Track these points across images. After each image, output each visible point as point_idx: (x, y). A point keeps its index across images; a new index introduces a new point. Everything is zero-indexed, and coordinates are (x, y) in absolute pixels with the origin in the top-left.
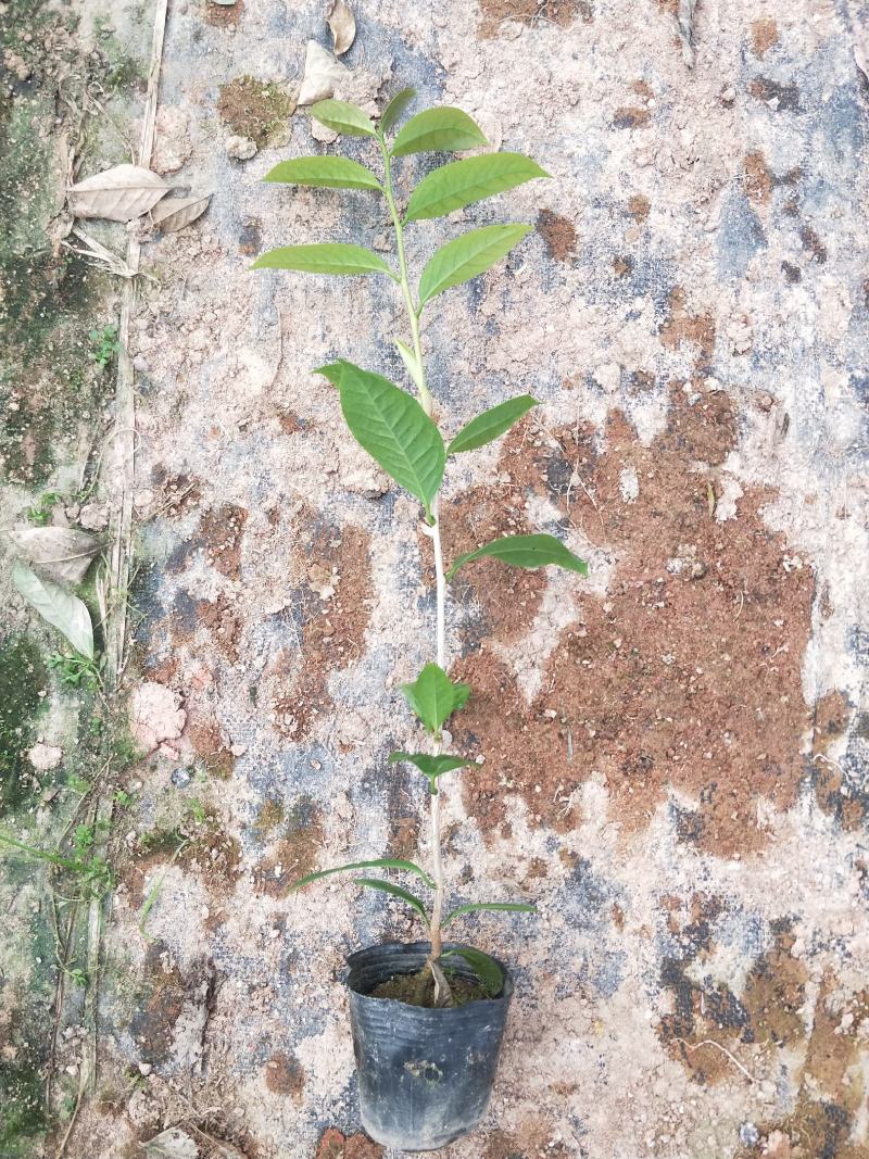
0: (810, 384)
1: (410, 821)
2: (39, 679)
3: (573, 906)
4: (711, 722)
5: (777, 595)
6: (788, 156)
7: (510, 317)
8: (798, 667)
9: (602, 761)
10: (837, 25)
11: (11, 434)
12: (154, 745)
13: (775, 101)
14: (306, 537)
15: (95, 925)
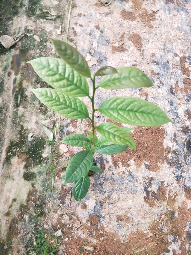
0: (162, 102)
1: (104, 165)
2: (45, 143)
3: (130, 179)
4: (150, 151)
5: (159, 132)
6: (157, 71)
7: (117, 92)
8: (163, 143)
9: (133, 157)
10: (163, 54)
11: (41, 107)
12: (63, 153)
13: (155, 63)
14: (87, 123)
15: (53, 182)
